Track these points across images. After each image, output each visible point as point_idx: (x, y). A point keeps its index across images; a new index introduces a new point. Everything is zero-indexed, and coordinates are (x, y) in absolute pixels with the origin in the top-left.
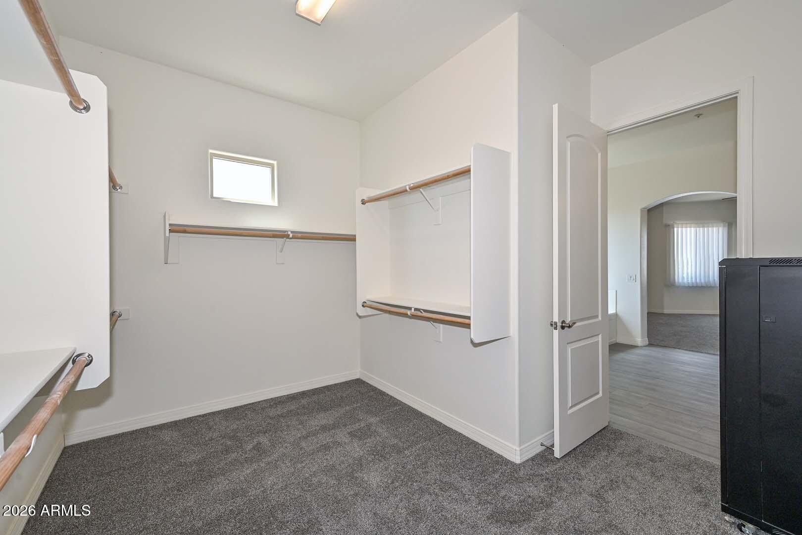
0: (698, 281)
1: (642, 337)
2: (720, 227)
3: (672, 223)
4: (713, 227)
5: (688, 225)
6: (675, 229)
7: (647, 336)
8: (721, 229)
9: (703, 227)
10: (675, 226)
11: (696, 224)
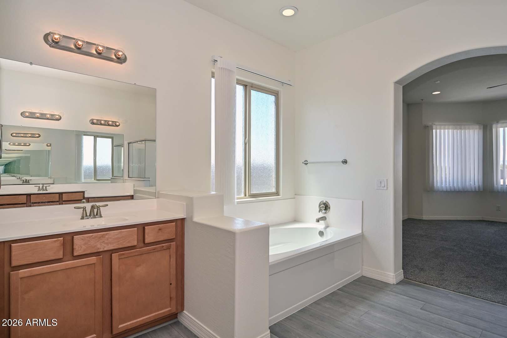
0: (455, 185)
1: (396, 271)
2: (476, 129)
3: (430, 124)
4: (469, 129)
5: (446, 127)
6: (434, 130)
7: (402, 269)
8: (476, 131)
9: (461, 129)
10: (434, 127)
11: (454, 125)
